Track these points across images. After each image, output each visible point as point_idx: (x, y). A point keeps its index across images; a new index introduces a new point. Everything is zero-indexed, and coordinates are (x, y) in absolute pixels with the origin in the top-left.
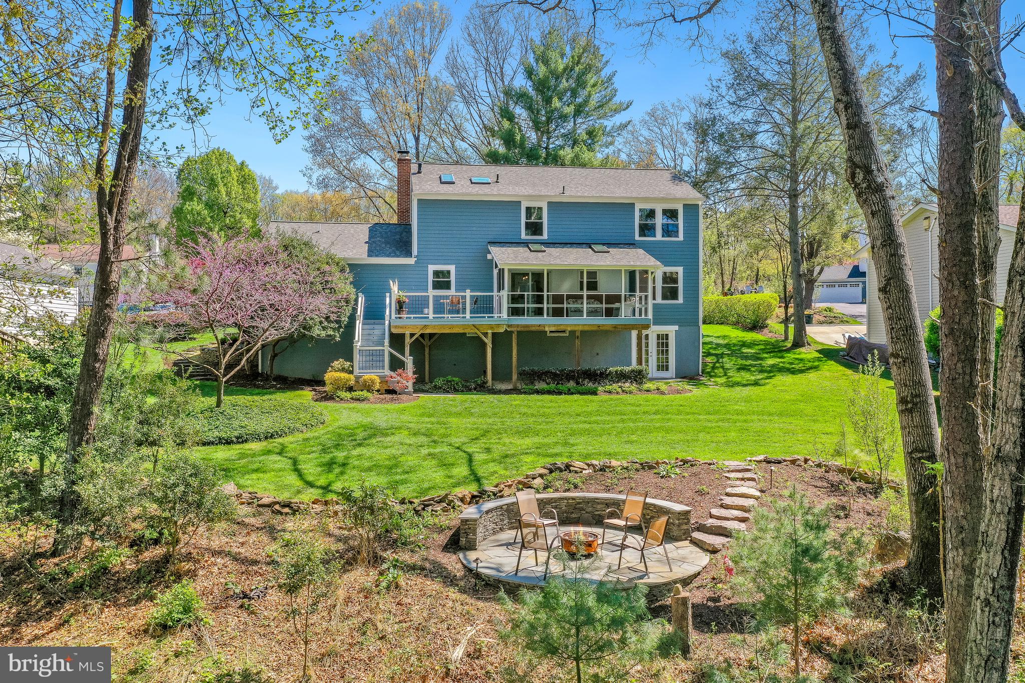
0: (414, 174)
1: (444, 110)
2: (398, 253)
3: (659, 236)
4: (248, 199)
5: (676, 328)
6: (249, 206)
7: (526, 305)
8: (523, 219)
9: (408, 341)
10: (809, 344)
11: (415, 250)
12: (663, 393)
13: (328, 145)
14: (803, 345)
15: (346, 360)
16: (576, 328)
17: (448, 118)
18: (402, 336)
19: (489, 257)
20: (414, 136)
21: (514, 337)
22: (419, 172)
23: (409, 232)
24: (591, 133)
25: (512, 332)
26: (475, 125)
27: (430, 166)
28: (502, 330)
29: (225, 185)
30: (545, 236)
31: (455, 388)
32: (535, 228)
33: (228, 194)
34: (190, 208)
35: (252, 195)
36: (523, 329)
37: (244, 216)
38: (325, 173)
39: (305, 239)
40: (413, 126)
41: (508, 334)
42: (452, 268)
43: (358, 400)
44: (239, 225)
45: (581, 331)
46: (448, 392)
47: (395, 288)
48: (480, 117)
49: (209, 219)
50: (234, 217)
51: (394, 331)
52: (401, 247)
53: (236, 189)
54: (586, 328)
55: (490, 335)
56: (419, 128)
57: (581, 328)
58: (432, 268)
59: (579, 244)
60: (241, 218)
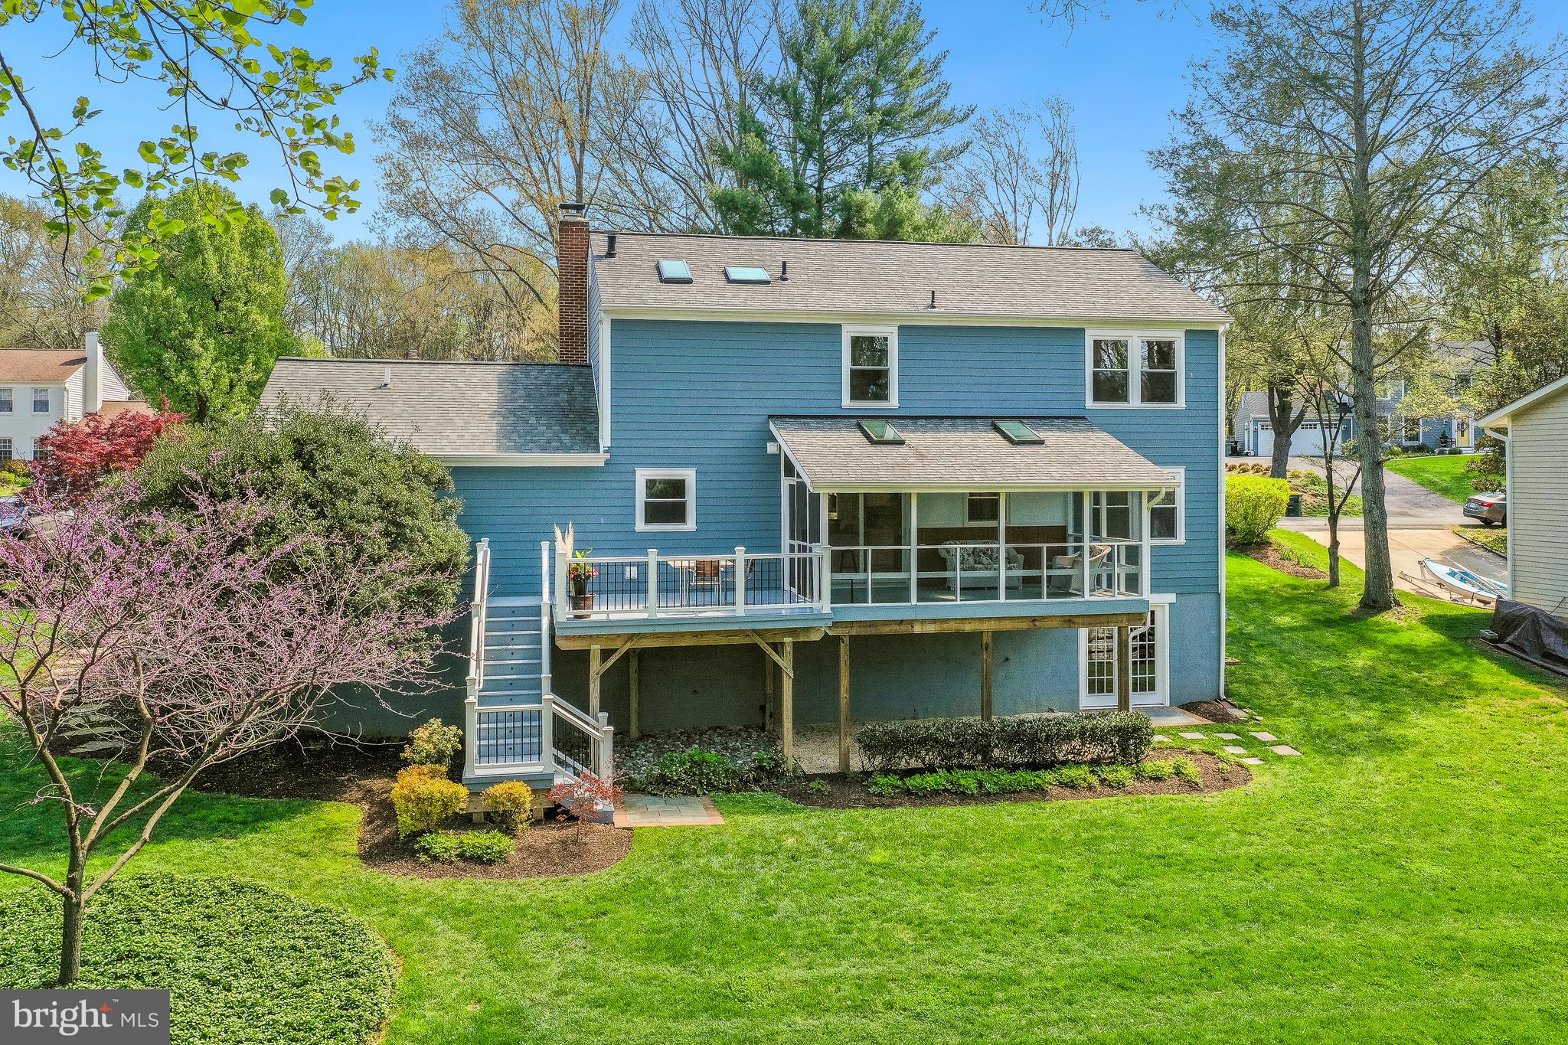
0: (599, 258)
1: (627, 114)
2: (565, 438)
3: (1135, 401)
4: (262, 277)
5: (1172, 598)
6: (264, 289)
7: (870, 576)
8: (847, 365)
9: (596, 667)
10: (1398, 604)
11: (605, 439)
12: (1192, 786)
13: (416, 175)
14: (1386, 607)
15: (446, 723)
16: (984, 627)
17: (634, 129)
18: (583, 656)
19: (771, 448)
20: (574, 159)
21: (844, 649)
22: (610, 254)
23: (589, 386)
24: (906, 164)
25: (837, 639)
26: (684, 142)
27: (632, 240)
28: (816, 637)
29: (217, 249)
30: (894, 401)
31: (710, 783)
32: (869, 383)
33: (222, 268)
34: (148, 293)
35: (269, 269)
36: (862, 631)
37: (254, 309)
38: (410, 226)
39: (352, 417)
40: (570, 143)
41: (830, 643)
42: (689, 475)
43: (478, 860)
44: (243, 325)
45: (994, 633)
46: (694, 793)
47: (565, 545)
48: (693, 129)
49: (185, 316)
50: (232, 310)
51: (563, 645)
52: (572, 423)
53: (238, 257)
54: (1007, 626)
55: (789, 649)
56: (582, 145)
57: (993, 626)
58: (643, 475)
59: (970, 420)
60: (247, 314)
